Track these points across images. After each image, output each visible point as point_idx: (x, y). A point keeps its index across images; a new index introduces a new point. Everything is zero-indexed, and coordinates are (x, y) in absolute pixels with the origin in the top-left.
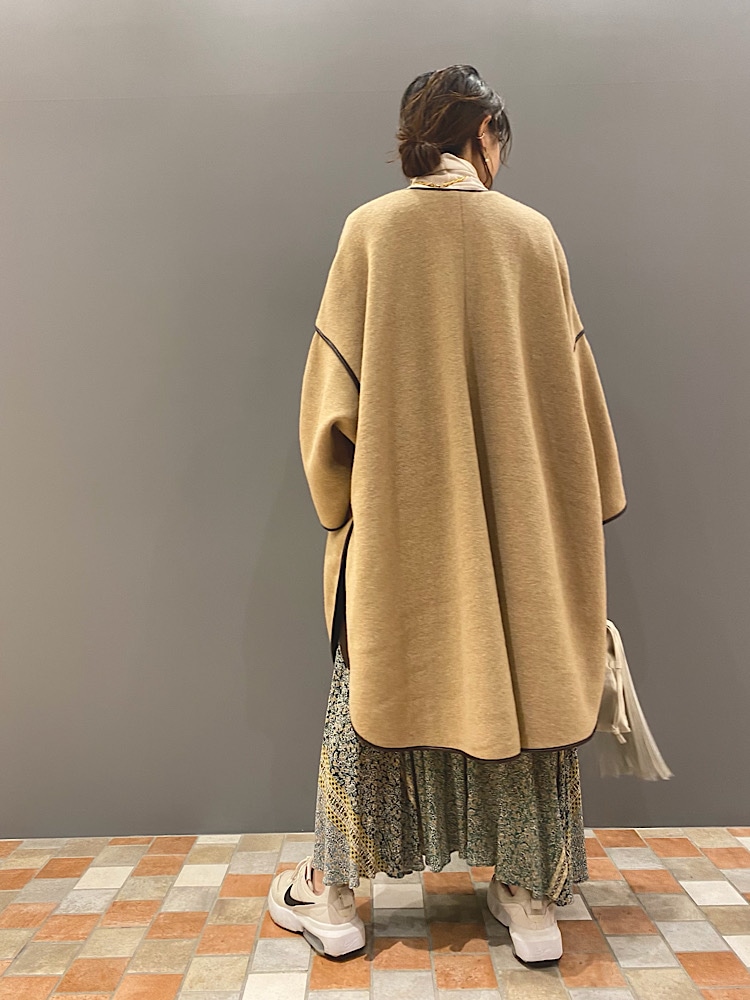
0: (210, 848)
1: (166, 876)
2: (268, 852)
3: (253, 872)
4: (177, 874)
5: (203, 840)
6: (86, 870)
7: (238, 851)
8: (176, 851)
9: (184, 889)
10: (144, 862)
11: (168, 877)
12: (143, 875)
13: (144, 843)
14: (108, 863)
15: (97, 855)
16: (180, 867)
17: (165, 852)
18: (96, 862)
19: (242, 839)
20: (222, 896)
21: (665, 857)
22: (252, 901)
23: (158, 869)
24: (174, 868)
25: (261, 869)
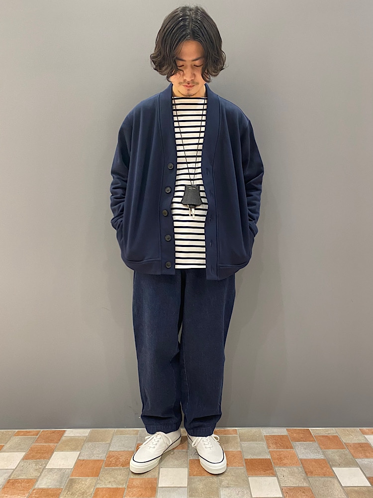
0: (72, 439)
1: (42, 460)
2: (104, 443)
3: (93, 458)
4: (49, 458)
5: (70, 433)
7: (87, 442)
8: (52, 441)
9: (51, 470)
10: (32, 450)
12: (29, 459)
13: (34, 435)
14: (12, 449)
15: (6, 443)
16: (53, 453)
17: (45, 442)
18: (5, 448)
19: (91, 433)
20: (72, 476)
21: (325, 449)
22: (89, 481)
23: (39, 455)
24: (48, 453)
25: (98, 455)
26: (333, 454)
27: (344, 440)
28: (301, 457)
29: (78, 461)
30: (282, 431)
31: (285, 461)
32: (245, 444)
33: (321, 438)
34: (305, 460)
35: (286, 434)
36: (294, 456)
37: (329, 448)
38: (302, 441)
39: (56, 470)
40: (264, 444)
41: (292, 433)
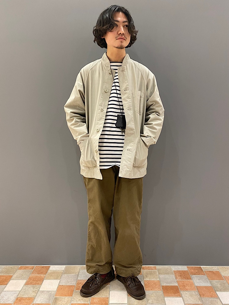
0: (54, 272)
1: (37, 285)
2: (74, 274)
3: (68, 284)
4: (41, 284)
5: (53, 268)
6: (9, 281)
7: (64, 274)
8: (42, 273)
9: (43, 291)
10: (30, 279)
11: (37, 286)
12: (29, 284)
13: (30, 269)
14: (18, 278)
15: (14, 274)
16: (43, 281)
17: (38, 274)
18: (13, 277)
19: (66, 268)
20: (56, 296)
21: (211, 280)
22: (66, 299)
23: (34, 282)
24: (40, 281)
25: (71, 283)
26: (216, 283)
27: (223, 274)
28: (196, 285)
29: (59, 285)
30: (184, 268)
31: (187, 288)
32: (162, 276)
33: (209, 273)
34: (200, 287)
35: (187, 270)
36: (192, 284)
37: (214, 279)
38: (197, 274)
39: (46, 292)
40: (173, 276)
41: (190, 269)
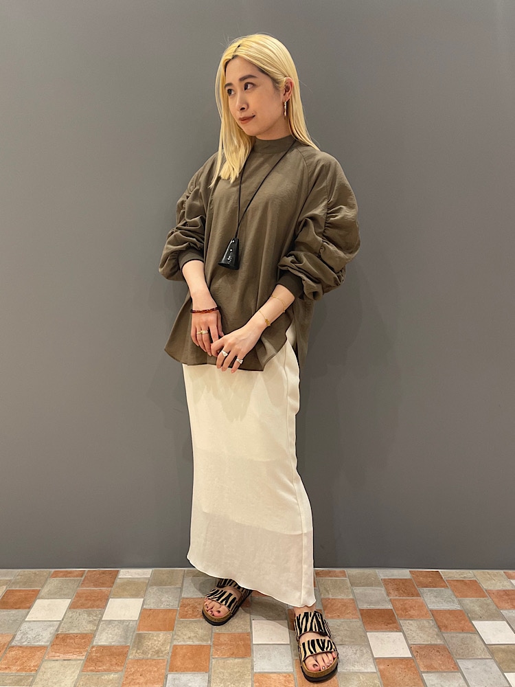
0: (130, 582)
1: (96, 609)
2: (173, 587)
3: (162, 607)
4: (105, 607)
5: (125, 574)
6: (35, 601)
7: (151, 586)
8: (103, 584)
9: (110, 622)
10: (79, 596)
11: (97, 611)
12: (78, 607)
13: (77, 576)
14: (52, 595)
15: (43, 587)
16: (108, 600)
17: (95, 586)
18: (42, 593)
19: (153, 574)
20: (139, 630)
21: (461, 597)
22: (162, 636)
23: (90, 602)
24: (101, 601)
25: (168, 604)
26: (471, 603)
27: (485, 586)
28: (431, 607)
29: (144, 610)
30: (404, 574)
31: (412, 612)
32: (358, 590)
33: (456, 584)
34: (437, 611)
35: (410, 577)
36: (423, 606)
37: (467, 596)
38: (430, 587)
39: (116, 623)
40: (381, 591)
41: (417, 576)
